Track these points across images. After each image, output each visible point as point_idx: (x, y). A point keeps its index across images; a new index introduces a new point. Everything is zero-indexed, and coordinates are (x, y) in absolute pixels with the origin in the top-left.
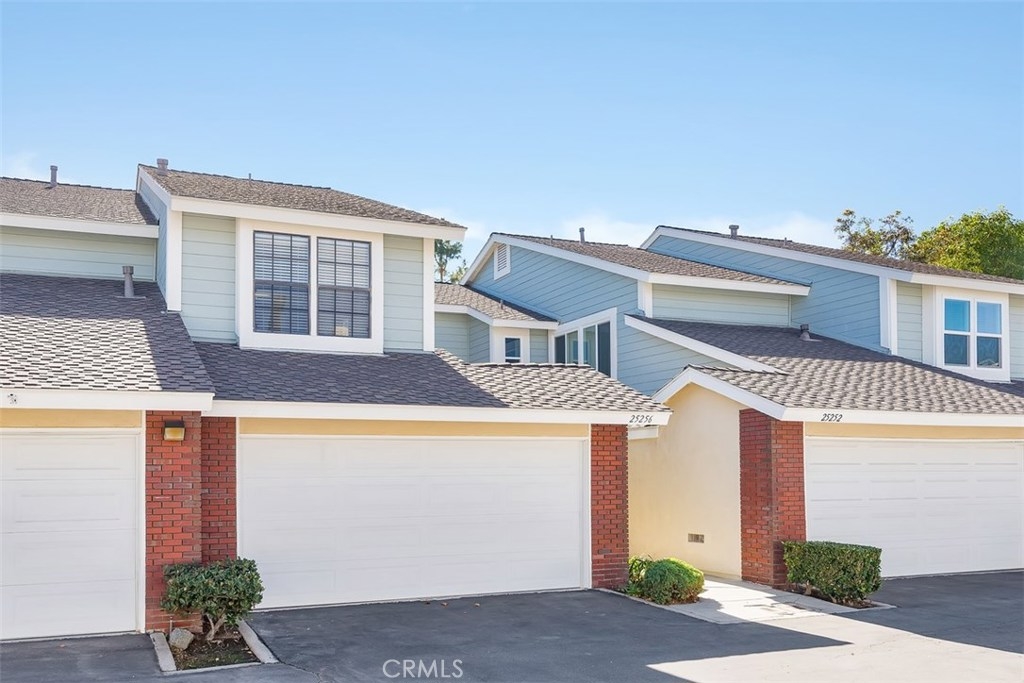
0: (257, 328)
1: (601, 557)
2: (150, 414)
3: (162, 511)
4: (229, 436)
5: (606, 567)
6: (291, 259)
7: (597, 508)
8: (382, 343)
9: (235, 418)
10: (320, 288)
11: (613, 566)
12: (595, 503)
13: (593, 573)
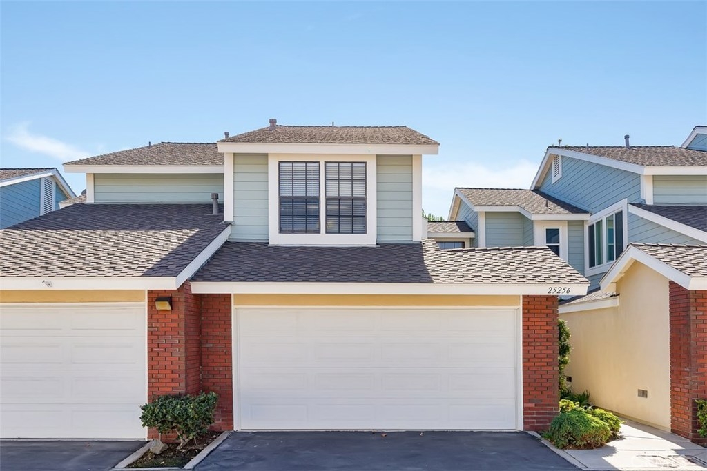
0: (281, 230)
1: (533, 405)
2: (150, 292)
3: (159, 359)
4: (227, 307)
5: (537, 413)
6: (306, 179)
7: (528, 364)
8: (376, 237)
9: (230, 295)
10: (328, 199)
11: (543, 413)
12: (526, 360)
13: (525, 418)
